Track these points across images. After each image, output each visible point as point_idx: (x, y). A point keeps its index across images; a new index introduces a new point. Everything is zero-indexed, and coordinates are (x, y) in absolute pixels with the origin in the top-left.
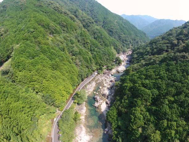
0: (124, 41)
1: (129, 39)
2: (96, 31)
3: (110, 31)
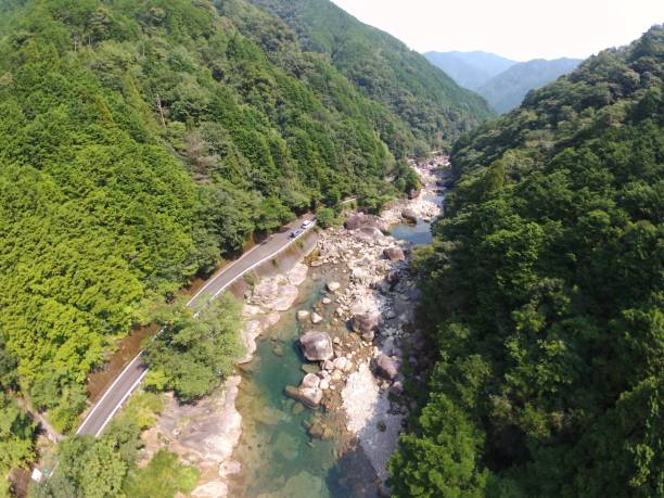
0: (416, 119)
1: (432, 112)
2: (302, 62)
3: (362, 82)
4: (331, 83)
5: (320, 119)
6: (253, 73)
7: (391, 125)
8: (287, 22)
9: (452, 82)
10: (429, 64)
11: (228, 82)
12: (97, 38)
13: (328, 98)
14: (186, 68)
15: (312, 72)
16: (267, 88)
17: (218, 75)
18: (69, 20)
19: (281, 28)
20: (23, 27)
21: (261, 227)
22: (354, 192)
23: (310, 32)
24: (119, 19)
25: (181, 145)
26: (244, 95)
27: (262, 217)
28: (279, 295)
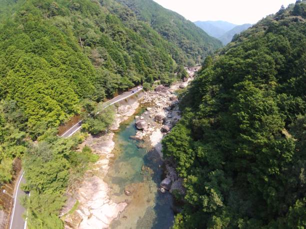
0: (189, 50)
1: (196, 46)
2: (137, 25)
3: (165, 34)
4: (150, 34)
5: (144, 47)
6: (117, 29)
7: (177, 52)
8: (131, 9)
9: (206, 33)
10: (195, 26)
11: (106, 33)
12: (53, 14)
13: (149, 40)
14: (89, 26)
15: (142, 29)
16: (122, 35)
17: (102, 30)
18: (41, 7)
19: (128, 11)
20: (23, 9)
21: (121, 87)
22: (159, 78)
23: (141, 13)
24: (62, 7)
25: (90, 55)
26: (113, 38)
27: (121, 84)
28: (128, 111)
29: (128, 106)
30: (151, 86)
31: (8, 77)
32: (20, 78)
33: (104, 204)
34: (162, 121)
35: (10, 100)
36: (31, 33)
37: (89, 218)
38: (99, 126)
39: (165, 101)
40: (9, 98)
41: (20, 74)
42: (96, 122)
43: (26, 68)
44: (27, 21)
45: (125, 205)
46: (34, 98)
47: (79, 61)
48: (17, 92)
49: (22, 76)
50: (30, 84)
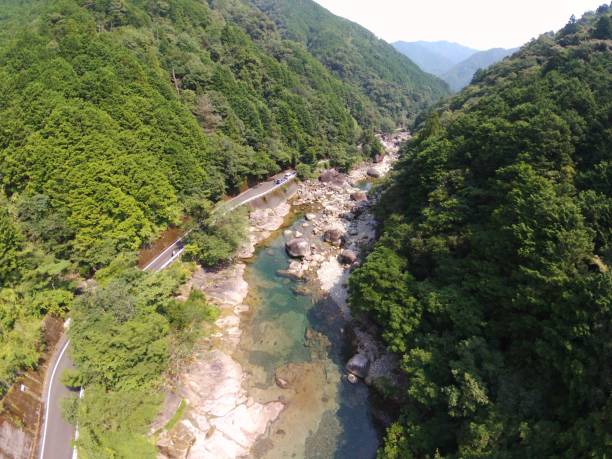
0: (383, 99)
1: (397, 93)
2: (282, 48)
4: (307, 66)
5: (298, 93)
6: (244, 55)
7: (360, 103)
9: (417, 67)
10: (395, 52)
11: (223, 63)
12: (118, 23)
13: (304, 78)
14: (190, 49)
15: (291, 57)
16: (255, 67)
17: (215, 57)
19: (263, 20)
20: (56, 10)
21: (254, 173)
22: (327, 155)
23: (288, 24)
24: (134, 9)
25: (193, 107)
26: (237, 73)
27: (254, 166)
28: (269, 221)
29: (268, 211)
30: (312, 171)
31: (28, 147)
32: (56, 149)
33: (237, 406)
34: (340, 241)
35: (33, 194)
36: (75, 59)
37: (208, 436)
38: (219, 250)
39: (342, 201)
40: (32, 191)
41: (57, 141)
42: (212, 241)
43: (68, 129)
44: (64, 34)
45: (279, 407)
46: (88, 191)
47: (176, 119)
48: (49, 178)
49: (60, 144)
50: (79, 162)
